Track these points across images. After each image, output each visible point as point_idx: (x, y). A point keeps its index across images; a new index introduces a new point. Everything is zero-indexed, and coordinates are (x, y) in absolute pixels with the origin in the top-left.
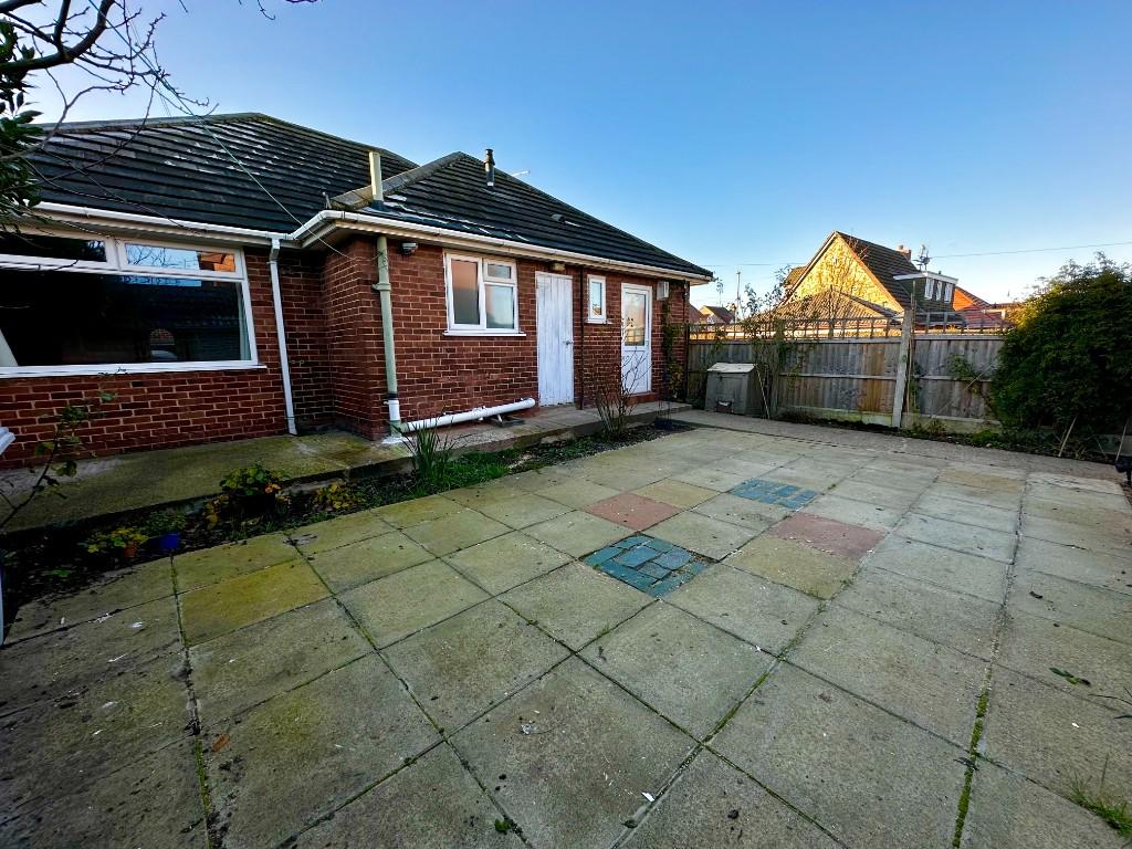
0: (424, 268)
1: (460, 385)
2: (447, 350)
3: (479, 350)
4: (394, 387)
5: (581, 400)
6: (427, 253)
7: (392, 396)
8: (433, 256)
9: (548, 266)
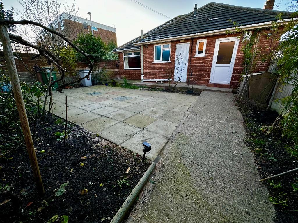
0: (150, 49)
1: (155, 74)
2: (153, 66)
3: (159, 66)
4: (142, 73)
5: (188, 82)
6: (150, 46)
7: (142, 74)
8: (151, 46)
9: (179, 41)
